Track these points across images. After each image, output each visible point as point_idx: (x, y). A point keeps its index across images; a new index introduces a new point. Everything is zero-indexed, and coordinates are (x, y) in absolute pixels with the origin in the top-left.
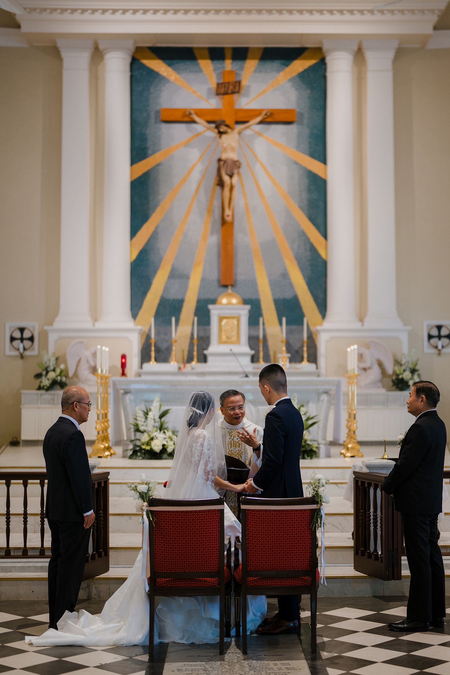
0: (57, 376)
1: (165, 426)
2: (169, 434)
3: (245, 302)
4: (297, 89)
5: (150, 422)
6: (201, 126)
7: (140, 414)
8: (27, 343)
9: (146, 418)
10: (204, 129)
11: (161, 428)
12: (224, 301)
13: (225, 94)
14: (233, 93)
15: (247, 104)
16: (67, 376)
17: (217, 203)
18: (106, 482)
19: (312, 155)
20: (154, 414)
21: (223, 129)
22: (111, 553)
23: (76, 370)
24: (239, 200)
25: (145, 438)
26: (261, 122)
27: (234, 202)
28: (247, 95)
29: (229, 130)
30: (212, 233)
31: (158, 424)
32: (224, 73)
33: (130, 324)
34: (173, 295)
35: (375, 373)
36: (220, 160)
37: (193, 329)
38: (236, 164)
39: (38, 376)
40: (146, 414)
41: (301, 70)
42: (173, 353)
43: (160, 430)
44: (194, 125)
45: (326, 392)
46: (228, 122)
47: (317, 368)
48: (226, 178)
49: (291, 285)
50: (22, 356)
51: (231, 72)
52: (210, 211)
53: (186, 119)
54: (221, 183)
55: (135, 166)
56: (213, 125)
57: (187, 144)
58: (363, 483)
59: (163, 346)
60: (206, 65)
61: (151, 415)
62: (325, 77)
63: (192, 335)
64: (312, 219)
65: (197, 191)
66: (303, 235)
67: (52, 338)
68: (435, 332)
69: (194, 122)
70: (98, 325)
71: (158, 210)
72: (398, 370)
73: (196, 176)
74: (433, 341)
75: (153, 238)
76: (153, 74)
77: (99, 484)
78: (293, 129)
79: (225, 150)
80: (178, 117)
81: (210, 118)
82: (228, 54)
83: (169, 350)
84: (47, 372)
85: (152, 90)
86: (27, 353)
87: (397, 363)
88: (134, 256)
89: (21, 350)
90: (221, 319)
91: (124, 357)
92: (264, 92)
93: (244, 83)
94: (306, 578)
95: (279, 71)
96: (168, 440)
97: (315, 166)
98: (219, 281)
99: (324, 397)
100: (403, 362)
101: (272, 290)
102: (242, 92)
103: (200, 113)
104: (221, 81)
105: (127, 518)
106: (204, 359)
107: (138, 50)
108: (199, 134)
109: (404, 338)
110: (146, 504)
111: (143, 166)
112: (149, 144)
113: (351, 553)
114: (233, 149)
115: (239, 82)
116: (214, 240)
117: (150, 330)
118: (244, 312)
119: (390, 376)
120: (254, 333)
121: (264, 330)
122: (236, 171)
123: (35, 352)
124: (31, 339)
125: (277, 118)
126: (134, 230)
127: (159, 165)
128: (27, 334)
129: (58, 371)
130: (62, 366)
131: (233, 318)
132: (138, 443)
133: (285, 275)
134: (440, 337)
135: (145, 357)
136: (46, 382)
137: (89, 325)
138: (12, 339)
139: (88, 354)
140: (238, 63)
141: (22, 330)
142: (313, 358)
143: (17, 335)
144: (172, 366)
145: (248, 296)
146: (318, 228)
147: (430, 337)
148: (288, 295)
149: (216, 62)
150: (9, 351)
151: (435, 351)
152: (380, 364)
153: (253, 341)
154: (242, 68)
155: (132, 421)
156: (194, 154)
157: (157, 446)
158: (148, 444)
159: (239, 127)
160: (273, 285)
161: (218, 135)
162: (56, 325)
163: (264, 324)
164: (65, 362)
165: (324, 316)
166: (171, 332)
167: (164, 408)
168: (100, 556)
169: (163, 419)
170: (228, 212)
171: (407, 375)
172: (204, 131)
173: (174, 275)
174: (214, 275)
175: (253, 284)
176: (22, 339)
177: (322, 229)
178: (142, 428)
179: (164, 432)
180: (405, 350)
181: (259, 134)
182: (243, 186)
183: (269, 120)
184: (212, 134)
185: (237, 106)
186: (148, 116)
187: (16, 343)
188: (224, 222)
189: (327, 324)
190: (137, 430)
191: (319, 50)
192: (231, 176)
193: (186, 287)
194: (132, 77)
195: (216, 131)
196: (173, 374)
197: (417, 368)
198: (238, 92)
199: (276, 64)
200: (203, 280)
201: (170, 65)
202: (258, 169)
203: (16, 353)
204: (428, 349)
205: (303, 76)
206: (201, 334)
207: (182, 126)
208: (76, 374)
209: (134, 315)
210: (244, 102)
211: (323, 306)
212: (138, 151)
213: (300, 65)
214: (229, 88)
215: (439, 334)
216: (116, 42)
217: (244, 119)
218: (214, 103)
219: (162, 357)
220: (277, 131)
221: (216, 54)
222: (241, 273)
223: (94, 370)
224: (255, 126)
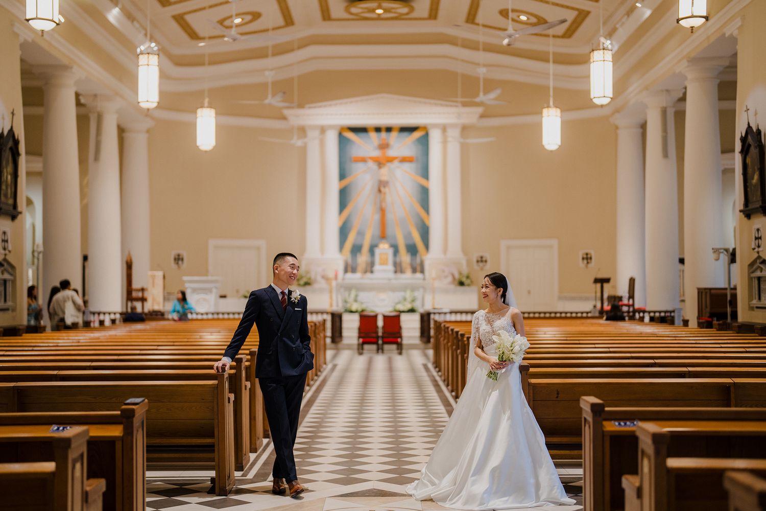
3: (391, 246)
4: (416, 146)
6: (372, 165)
12: (381, 246)
13: (382, 149)
14: (386, 148)
15: (393, 153)
17: (378, 200)
18: (342, 316)
19: (422, 177)
21: (381, 165)
23: (315, 277)
24: (388, 199)
26: (399, 162)
27: (386, 199)
28: (392, 150)
29: (384, 166)
30: (376, 214)
32: (381, 139)
33: (339, 256)
34: (358, 242)
35: (450, 279)
36: (379, 180)
37: (367, 258)
38: (387, 182)
41: (418, 137)
42: (359, 269)
44: (367, 163)
46: (383, 162)
47: (424, 276)
48: (382, 189)
49: (412, 237)
51: (385, 138)
52: (375, 204)
54: (380, 191)
55: (341, 182)
56: (376, 164)
57: (365, 172)
59: (354, 266)
60: (373, 135)
62: (428, 141)
63: (367, 261)
64: (422, 207)
65: (369, 194)
66: (419, 215)
68: (479, 259)
70: (324, 257)
71: (351, 203)
72: (460, 277)
73: (369, 187)
74: (479, 263)
75: (349, 216)
76: (348, 140)
77: (340, 317)
78: (413, 164)
79: (382, 175)
80: (360, 159)
81: (375, 160)
82: (383, 130)
83: (357, 267)
85: (348, 148)
87: (460, 274)
88: (341, 224)
90: (380, 254)
91: (336, 270)
92: (400, 148)
93: (391, 144)
95: (407, 137)
97: (423, 182)
98: (379, 236)
100: (463, 274)
101: (404, 240)
102: (390, 148)
103: (371, 158)
104: (380, 143)
106: (372, 272)
107: (342, 129)
108: (369, 167)
109: (464, 263)
111: (345, 183)
112: (348, 171)
114: (385, 175)
115: (389, 143)
116: (377, 217)
118: (390, 252)
119: (457, 280)
120: (395, 261)
121: (400, 258)
122: (387, 185)
125: (406, 160)
126: (341, 212)
127: (351, 182)
131: (385, 254)
133: (410, 233)
135: (346, 271)
136: (302, 282)
137: (320, 257)
139: (321, 270)
140: (388, 134)
142: (422, 271)
144: (358, 275)
145: (392, 243)
146: (425, 211)
147: (477, 262)
148: (411, 242)
149: (378, 134)
151: (479, 268)
153: (395, 264)
154: (390, 137)
156: (368, 177)
159: (388, 164)
160: (404, 237)
161: (379, 168)
163: (400, 256)
165: (427, 252)
166: (357, 260)
170: (383, 204)
171: (464, 280)
173: (359, 233)
174: (378, 233)
175: (395, 237)
177: (427, 211)
180: (465, 268)
181: (398, 166)
182: (390, 192)
183: (402, 161)
184: (376, 167)
185: (388, 154)
186: (347, 159)
188: (381, 209)
189: (429, 256)
190: (346, 302)
191: (425, 128)
192: (385, 188)
193: (364, 239)
194: (339, 141)
195: (378, 166)
196: (359, 278)
197: (469, 276)
198: (388, 148)
199: (405, 134)
200: (372, 235)
201: (356, 136)
202: (397, 184)
204: (476, 266)
205: (418, 140)
206: (371, 261)
207: (362, 164)
208: (314, 279)
209: (341, 252)
210: (391, 153)
211: (427, 247)
212: (342, 176)
213: (417, 135)
214: (384, 146)
215: (482, 260)
216: (332, 127)
217: (391, 160)
218: (376, 153)
219: (354, 270)
220: (407, 166)
221: (378, 130)
222: (389, 232)
223: (323, 277)
224: (396, 163)
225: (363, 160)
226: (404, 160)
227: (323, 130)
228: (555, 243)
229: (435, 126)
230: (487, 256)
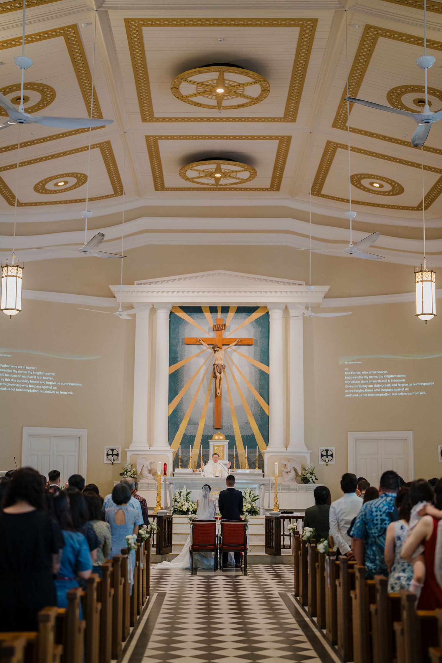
0: (132, 475)
1: (189, 499)
2: (190, 503)
3: (227, 437)
4: (254, 328)
5: (182, 498)
6: (205, 347)
7: (177, 494)
8: (115, 457)
9: (180, 495)
10: (206, 348)
11: (187, 500)
12: (216, 437)
13: (218, 330)
14: (221, 330)
15: (229, 335)
16: (136, 474)
17: (213, 386)
18: (172, 519)
19: (262, 362)
20: (184, 494)
21: (216, 349)
22: (173, 547)
23: (141, 471)
25: (179, 505)
26: (236, 345)
27: (222, 386)
28: (229, 331)
29: (219, 349)
30: (210, 402)
31: (185, 499)
32: (217, 320)
33: (168, 448)
34: (190, 433)
35: (293, 474)
36: (214, 365)
37: (200, 450)
38: (223, 367)
39: (122, 474)
40: (180, 494)
41: (256, 318)
42: (190, 463)
43: (187, 501)
44: (202, 346)
45: (264, 485)
46: (218, 346)
47: (263, 472)
48: (218, 374)
49: (250, 428)
50: (112, 464)
51: (220, 319)
52: (209, 390)
53: (198, 343)
54: (215, 377)
55: (171, 366)
56: (212, 346)
57: (198, 355)
58: (268, 520)
59: (185, 459)
60: (208, 315)
61: (182, 494)
62: (269, 322)
63: (200, 454)
64: (261, 395)
65: (203, 380)
66: (257, 402)
67: (129, 454)
68: (324, 453)
69: (202, 345)
70: (152, 449)
71: (183, 389)
72: (304, 473)
73: (202, 372)
74: (324, 458)
75: (180, 403)
76: (181, 320)
77: (169, 519)
78: (252, 348)
79: (217, 359)
80: (194, 342)
81: (209, 343)
82: (219, 310)
83: (188, 461)
84: (127, 472)
85: (180, 328)
86: (115, 462)
87: (304, 469)
88: (170, 413)
89: (112, 460)
90: (214, 446)
91: (165, 465)
92: (237, 329)
93: (227, 325)
94: (243, 547)
95: (245, 319)
96: (190, 506)
97: (263, 367)
98: (214, 426)
99: (262, 486)
100: (307, 469)
101: (241, 431)
102: (226, 329)
103: (205, 340)
104: (215, 324)
105: (176, 535)
107: (174, 307)
108: (205, 350)
109: (308, 456)
110: (191, 521)
111: (175, 367)
112: (179, 355)
113: (264, 548)
114: (221, 359)
115: (225, 325)
116: (211, 405)
117: (178, 451)
118: (226, 443)
119: (300, 476)
120: (231, 453)
121: (236, 451)
122: (222, 371)
123: (119, 462)
124: (117, 455)
125: (244, 343)
126: (170, 400)
127: (183, 366)
128: (115, 452)
129: (132, 472)
130: (134, 469)
131: (220, 446)
132: (176, 507)
133: (248, 423)
134: (327, 456)
135: (176, 465)
137: (148, 449)
138: (108, 455)
139: (147, 463)
140: (225, 314)
141: (113, 450)
142: (261, 467)
143: (110, 452)
144: (189, 470)
145: (228, 434)
146: (264, 399)
147: (322, 456)
148: (249, 434)
149: (213, 314)
150: (106, 461)
151: (325, 463)
152: (295, 470)
153: (231, 457)
154: (226, 317)
155: (173, 497)
156: (201, 361)
157: (185, 509)
158: (181, 507)
159: (225, 347)
160: (241, 428)
161: (214, 352)
162: (131, 448)
163: (236, 448)
164: (136, 467)
165: (267, 445)
166: (189, 452)
167: (188, 491)
168: (169, 546)
169: (187, 496)
170: (218, 391)
171: (308, 476)
172: (207, 349)
173: (190, 423)
174: (211, 423)
175: (231, 428)
176: (113, 455)
177: (267, 399)
178: (178, 500)
179: (188, 502)
180: (308, 463)
181: (235, 351)
182: (226, 377)
183: (240, 343)
184: (210, 351)
185: (224, 337)
186: (178, 341)
187: (110, 457)
188: (216, 396)
189: (268, 449)
190: (176, 501)
191: (266, 307)
192: (220, 373)
193: (197, 429)
194: (170, 321)
195: (213, 350)
196: (191, 474)
197: (314, 472)
198: (224, 329)
199: (244, 315)
200: (205, 425)
201: (189, 315)
202: (234, 369)
203: (110, 462)
204: (321, 462)
205: (257, 321)
206: (204, 453)
207: (196, 346)
208: (141, 473)
209: (170, 444)
210: (227, 334)
211: (267, 439)
212: (173, 359)
213: (256, 315)
214: (219, 328)
215: (327, 454)
216: (163, 305)
217: (227, 343)
218: (212, 335)
219: (185, 465)
220: (244, 349)
221: (213, 310)
222: (225, 422)
223: (150, 471)
224: (233, 346)
225: (198, 342)
226: (241, 343)
227: (153, 309)
228: (409, 435)
229: (276, 305)
230: (333, 449)
